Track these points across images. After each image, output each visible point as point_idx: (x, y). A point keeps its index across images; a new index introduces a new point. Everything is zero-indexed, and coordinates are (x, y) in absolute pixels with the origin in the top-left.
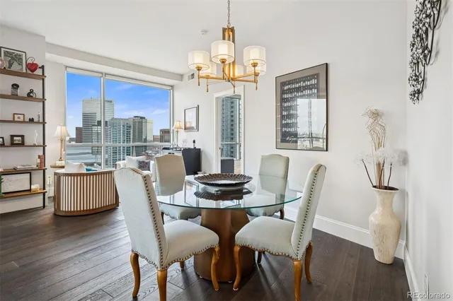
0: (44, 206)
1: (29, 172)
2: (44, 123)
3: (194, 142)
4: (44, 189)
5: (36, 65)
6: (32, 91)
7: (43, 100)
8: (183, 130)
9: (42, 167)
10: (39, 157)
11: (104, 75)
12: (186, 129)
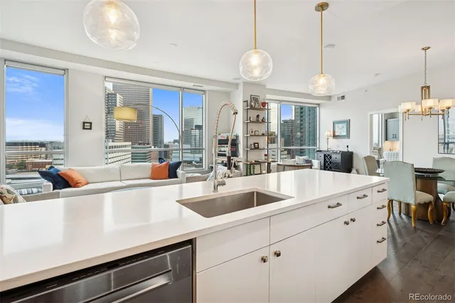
1: (260, 164)
3: (347, 147)
5: (265, 103)
6: (264, 118)
7: (268, 123)
8: (332, 137)
12: (335, 136)
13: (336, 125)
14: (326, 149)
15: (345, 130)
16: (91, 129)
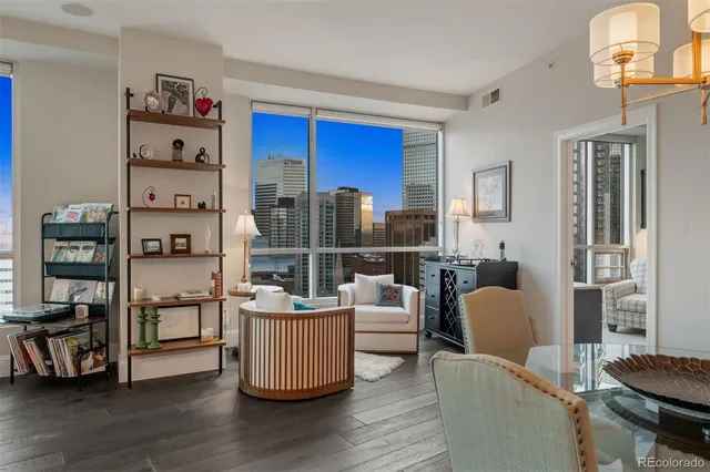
0: (221, 370)
1: (197, 304)
2: (221, 211)
3: (502, 246)
4: (221, 337)
5: (209, 102)
6: (202, 152)
7: (220, 168)
8: (471, 218)
9: (217, 297)
10: (214, 276)
11: (314, 110)
12: (476, 215)
15: (500, 193)
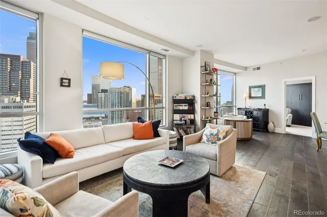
2: (217, 96)
3: (265, 105)
7: (217, 85)
8: (248, 98)
12: (250, 97)
13: (252, 89)
14: (244, 107)
15: (261, 92)
16: (69, 86)
